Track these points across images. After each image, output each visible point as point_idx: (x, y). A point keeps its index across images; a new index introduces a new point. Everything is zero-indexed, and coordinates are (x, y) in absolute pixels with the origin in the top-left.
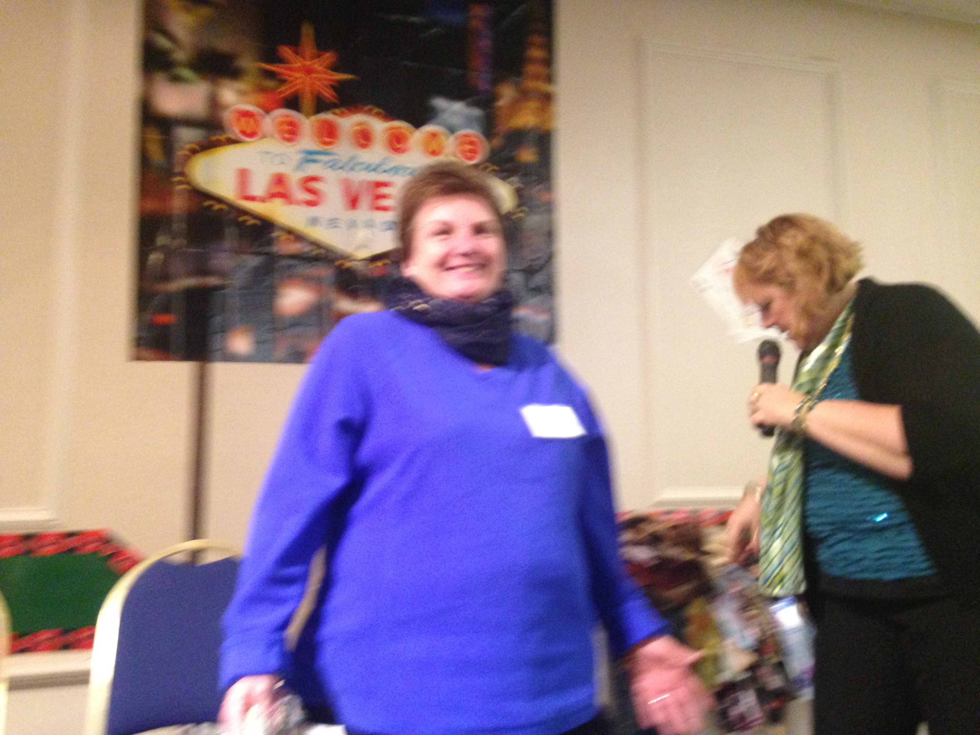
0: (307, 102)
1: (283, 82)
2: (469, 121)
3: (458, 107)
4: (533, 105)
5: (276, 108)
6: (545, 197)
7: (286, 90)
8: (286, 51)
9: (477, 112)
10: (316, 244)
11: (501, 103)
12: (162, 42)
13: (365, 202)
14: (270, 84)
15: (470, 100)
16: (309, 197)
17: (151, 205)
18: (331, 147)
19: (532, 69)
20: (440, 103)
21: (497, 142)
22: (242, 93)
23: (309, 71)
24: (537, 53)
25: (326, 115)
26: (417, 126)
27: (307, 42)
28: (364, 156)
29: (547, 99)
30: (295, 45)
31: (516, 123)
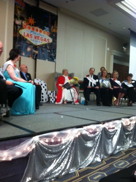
0: (31, 25)
1: (29, 22)
2: (48, 30)
3: (47, 28)
4: (55, 29)
5: (28, 25)
6: (56, 41)
7: (29, 23)
8: (29, 18)
9: (49, 29)
10: (31, 43)
11: (52, 28)
12: (17, 15)
13: (37, 38)
14: (28, 22)
16: (31, 37)
17: (15, 35)
18: (34, 31)
19: (55, 25)
20: (45, 27)
21: (51, 33)
22: (25, 23)
23: (32, 21)
24: (55, 23)
25: (33, 27)
26: (43, 30)
27: (32, 17)
28: (37, 33)
29: (56, 29)
30: (31, 17)
31: (53, 31)
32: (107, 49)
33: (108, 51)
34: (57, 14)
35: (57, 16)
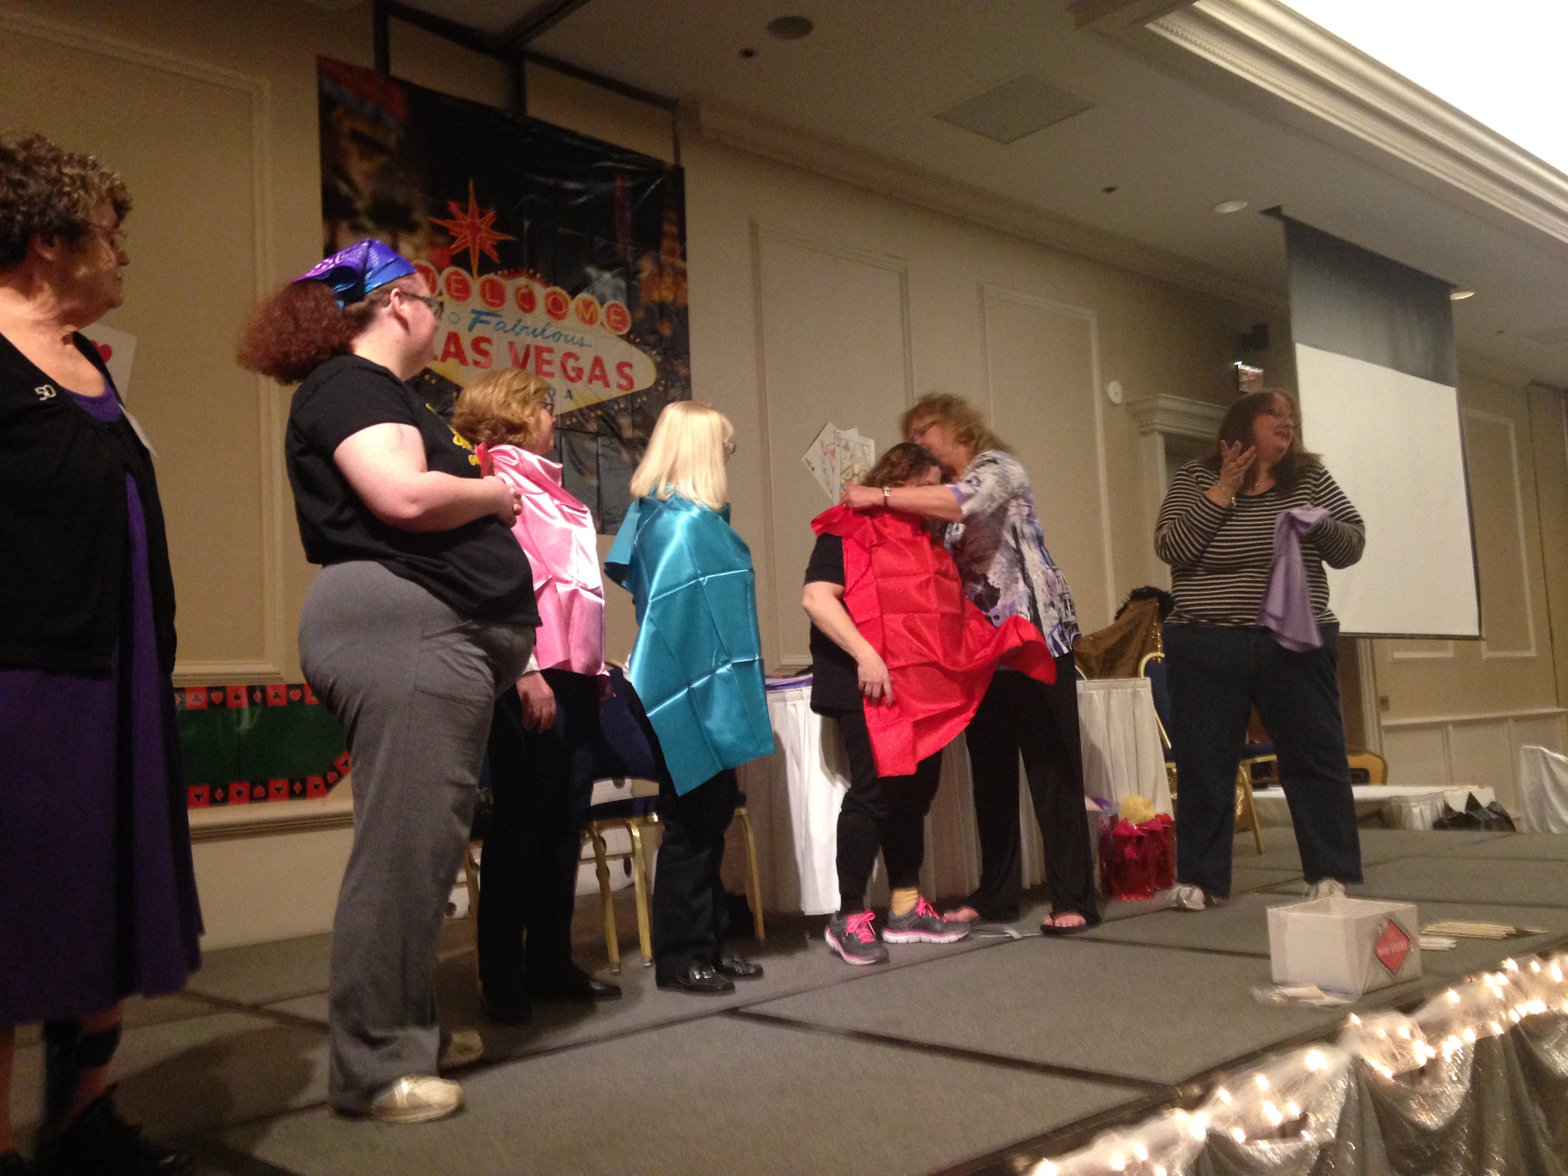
0: (475, 262)
1: (453, 239)
2: (616, 292)
3: (607, 276)
4: (668, 280)
5: (448, 266)
6: (683, 371)
7: (456, 247)
8: (454, 207)
9: (623, 284)
11: (644, 275)
12: (344, 189)
13: (532, 365)
14: (441, 239)
15: (616, 271)
16: (481, 359)
18: (500, 308)
19: (667, 244)
20: (591, 271)
21: (640, 314)
22: (417, 248)
23: (475, 229)
24: (669, 228)
25: (491, 276)
26: (573, 294)
27: (472, 198)
28: (529, 320)
29: (682, 275)
30: (463, 200)
31: (656, 296)
32: (1105, 393)
33: (1114, 405)
34: (677, 154)
35: (678, 174)
